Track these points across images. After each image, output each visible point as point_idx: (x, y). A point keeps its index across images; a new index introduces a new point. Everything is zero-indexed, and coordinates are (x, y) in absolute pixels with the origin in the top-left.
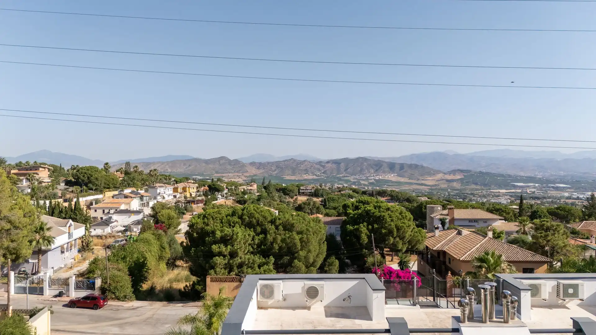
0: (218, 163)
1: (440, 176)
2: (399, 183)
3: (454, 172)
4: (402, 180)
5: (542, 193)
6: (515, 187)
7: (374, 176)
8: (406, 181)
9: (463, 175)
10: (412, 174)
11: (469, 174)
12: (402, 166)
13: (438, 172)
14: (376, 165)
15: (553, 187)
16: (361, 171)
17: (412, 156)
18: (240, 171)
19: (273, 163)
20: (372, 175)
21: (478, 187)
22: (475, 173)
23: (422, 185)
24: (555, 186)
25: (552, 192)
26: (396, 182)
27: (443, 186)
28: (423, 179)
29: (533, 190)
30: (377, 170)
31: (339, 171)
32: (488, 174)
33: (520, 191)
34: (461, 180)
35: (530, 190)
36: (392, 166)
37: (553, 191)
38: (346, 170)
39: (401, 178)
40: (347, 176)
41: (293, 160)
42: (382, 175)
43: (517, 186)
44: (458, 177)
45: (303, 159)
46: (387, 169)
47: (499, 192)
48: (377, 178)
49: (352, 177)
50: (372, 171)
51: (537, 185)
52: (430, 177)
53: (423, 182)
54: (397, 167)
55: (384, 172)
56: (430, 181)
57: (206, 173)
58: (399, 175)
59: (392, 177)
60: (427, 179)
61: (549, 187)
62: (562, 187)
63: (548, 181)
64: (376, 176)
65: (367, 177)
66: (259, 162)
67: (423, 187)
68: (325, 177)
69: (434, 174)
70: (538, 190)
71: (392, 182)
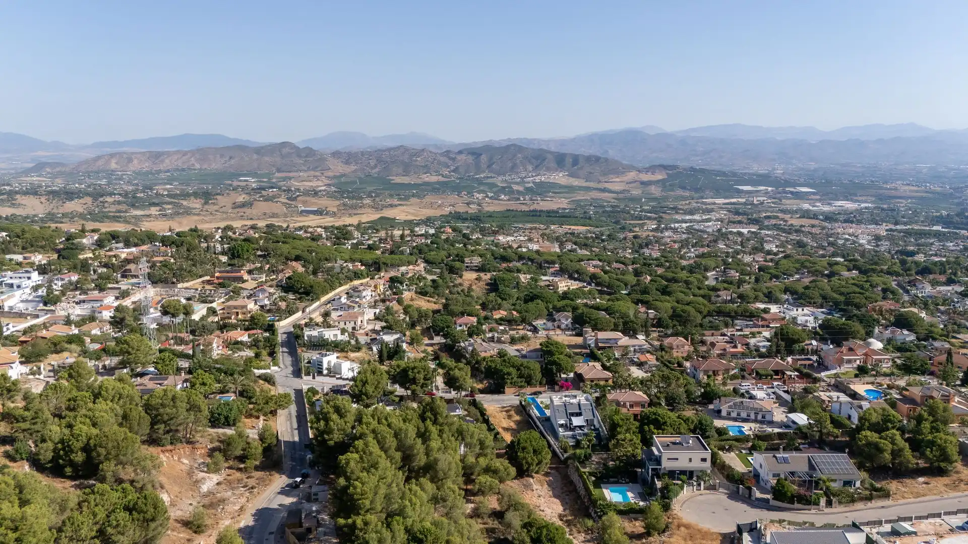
0: (278, 153)
1: (632, 175)
2: (570, 189)
3: (652, 169)
4: (576, 182)
5: (773, 203)
6: (740, 192)
7: (533, 176)
8: (580, 184)
9: (667, 173)
10: (591, 173)
11: (675, 171)
12: (576, 160)
13: (631, 168)
14: (536, 158)
15: (792, 193)
16: (513, 168)
17: (591, 138)
18: (317, 167)
19: (370, 154)
20: (530, 174)
21: (687, 194)
22: (685, 169)
23: (604, 190)
24: (795, 190)
25: (788, 202)
26: (566, 187)
27: (636, 192)
28: (606, 180)
29: (761, 199)
30: (537, 167)
31: (479, 170)
32: (702, 171)
33: (744, 200)
34: (663, 181)
35: (759, 199)
36: (561, 160)
37: (790, 199)
38: (489, 167)
39: (574, 179)
40: (491, 177)
41: (403, 149)
42: (544, 175)
43: (742, 191)
44: (659, 176)
45: (420, 148)
46: (553, 165)
47: (714, 204)
48: (537, 179)
49: (500, 178)
50: (530, 168)
51: (770, 189)
52: (618, 177)
53: (607, 185)
54: (569, 161)
55: (548, 169)
56: (617, 184)
57: (262, 172)
58: (572, 175)
59: (560, 178)
60: (614, 180)
61: (786, 193)
62: (804, 192)
63: (788, 183)
64: (536, 176)
65: (522, 178)
66: (347, 151)
67: (607, 194)
68: (457, 178)
69: (623, 173)
70: (770, 197)
71: (561, 187)
